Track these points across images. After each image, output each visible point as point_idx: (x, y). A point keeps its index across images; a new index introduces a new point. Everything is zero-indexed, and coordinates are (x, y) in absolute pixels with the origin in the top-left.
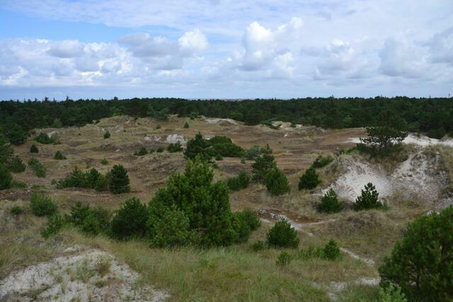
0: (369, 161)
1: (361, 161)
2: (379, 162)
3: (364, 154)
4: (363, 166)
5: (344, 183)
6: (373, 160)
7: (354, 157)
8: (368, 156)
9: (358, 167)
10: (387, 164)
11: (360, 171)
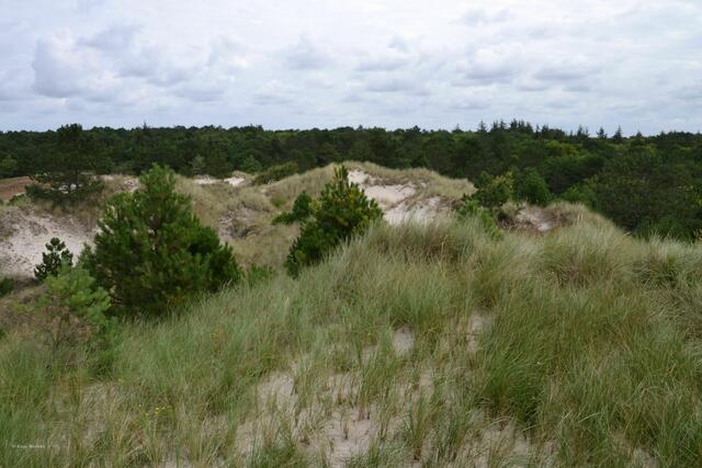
0: (51, 211)
1: (37, 213)
2: (68, 212)
3: (40, 200)
4: (41, 222)
5: (10, 252)
6: (58, 209)
7: (22, 209)
8: (48, 205)
9: (33, 224)
10: (83, 213)
11: (37, 230)
